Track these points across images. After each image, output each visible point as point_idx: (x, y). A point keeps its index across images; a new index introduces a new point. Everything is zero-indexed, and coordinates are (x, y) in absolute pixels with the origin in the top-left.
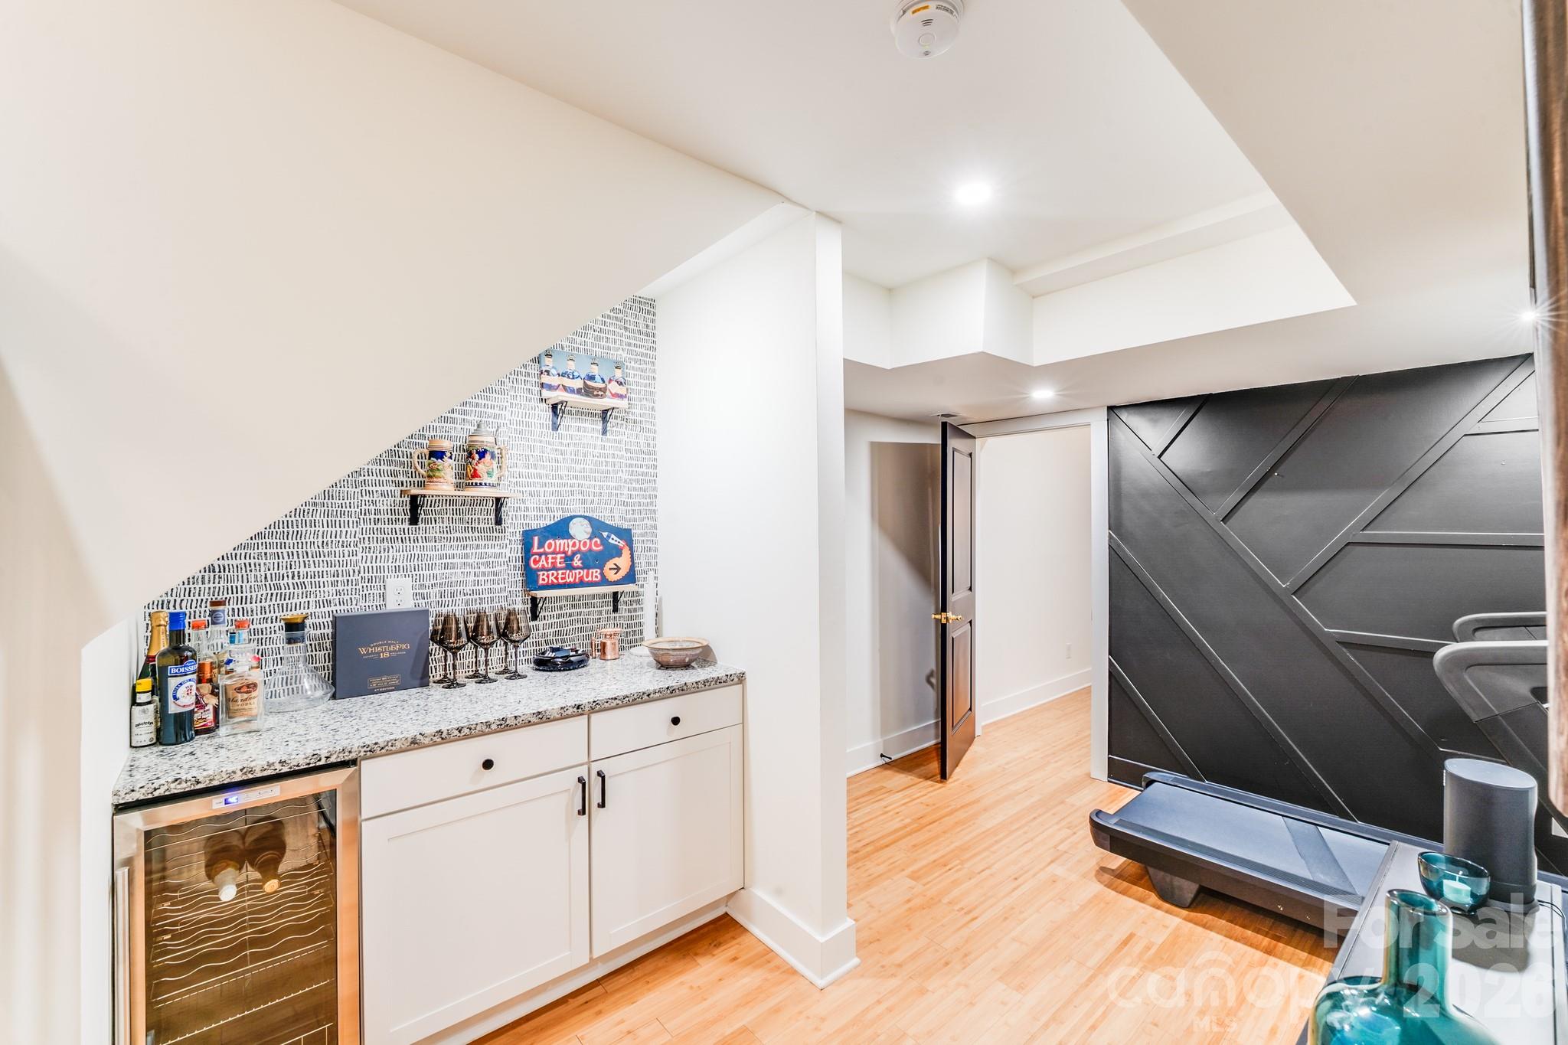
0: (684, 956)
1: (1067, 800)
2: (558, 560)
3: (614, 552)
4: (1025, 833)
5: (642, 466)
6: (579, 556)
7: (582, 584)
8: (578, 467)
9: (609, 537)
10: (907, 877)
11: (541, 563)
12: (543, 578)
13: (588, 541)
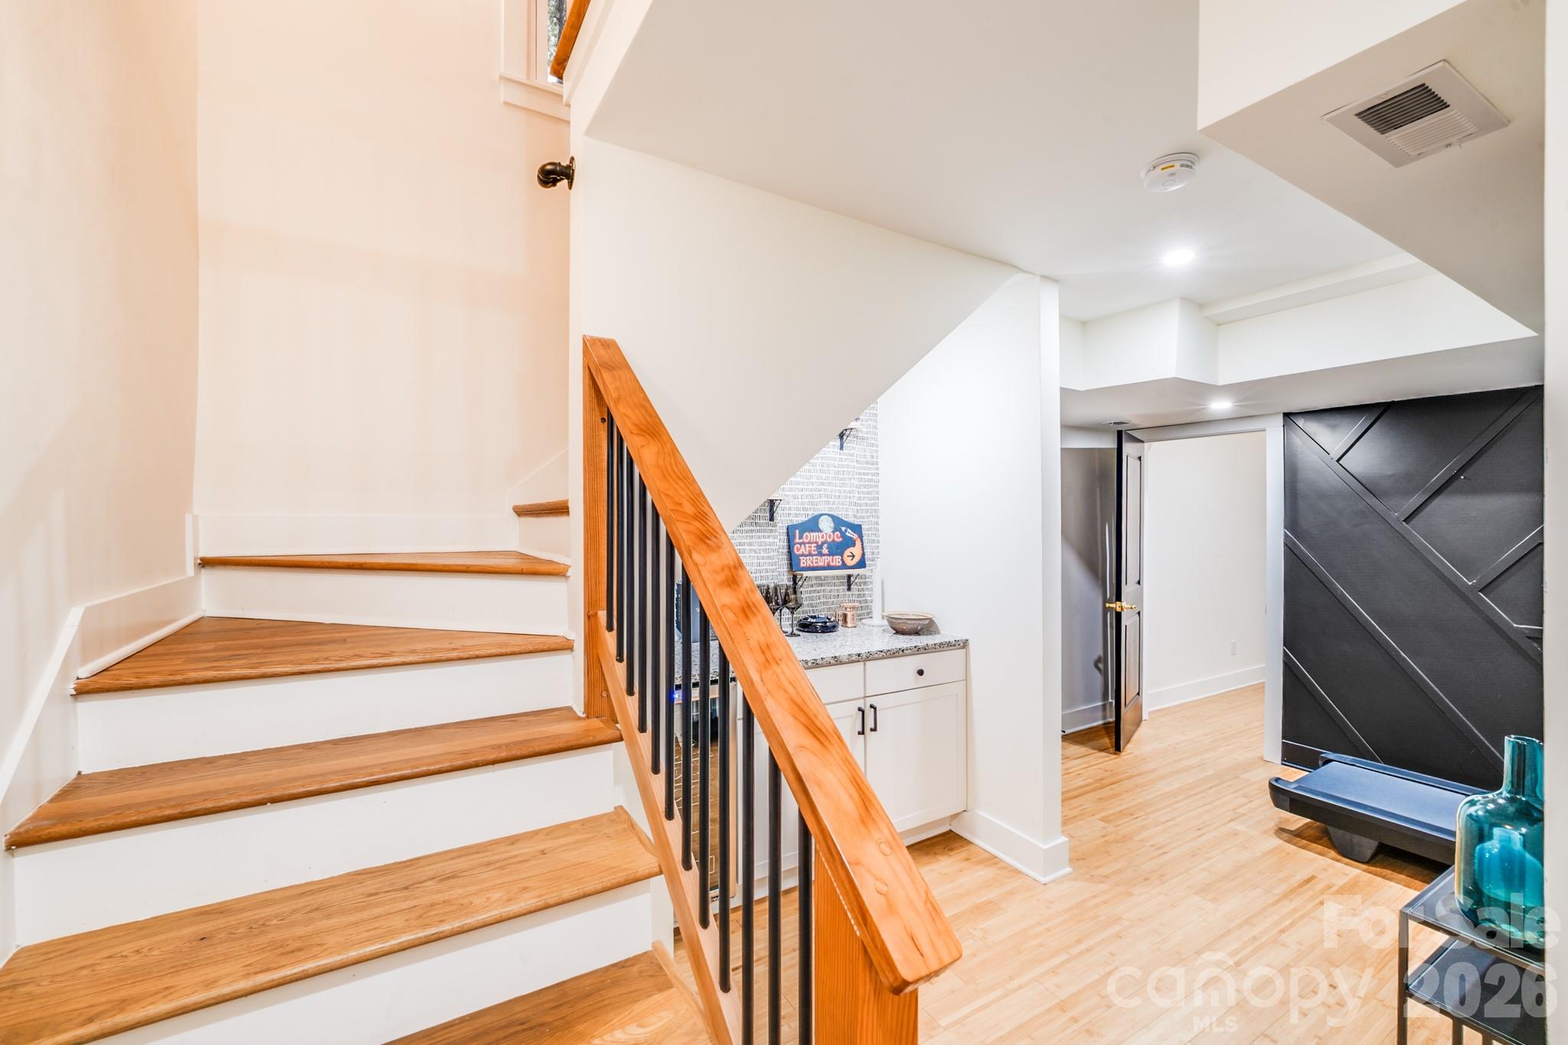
0: (927, 854)
1: (1241, 776)
2: (813, 549)
3: (850, 543)
4: (1203, 798)
5: (868, 474)
6: (826, 545)
7: (829, 567)
8: (824, 476)
9: (846, 531)
10: (1099, 820)
11: (801, 550)
12: (804, 562)
13: (832, 534)
